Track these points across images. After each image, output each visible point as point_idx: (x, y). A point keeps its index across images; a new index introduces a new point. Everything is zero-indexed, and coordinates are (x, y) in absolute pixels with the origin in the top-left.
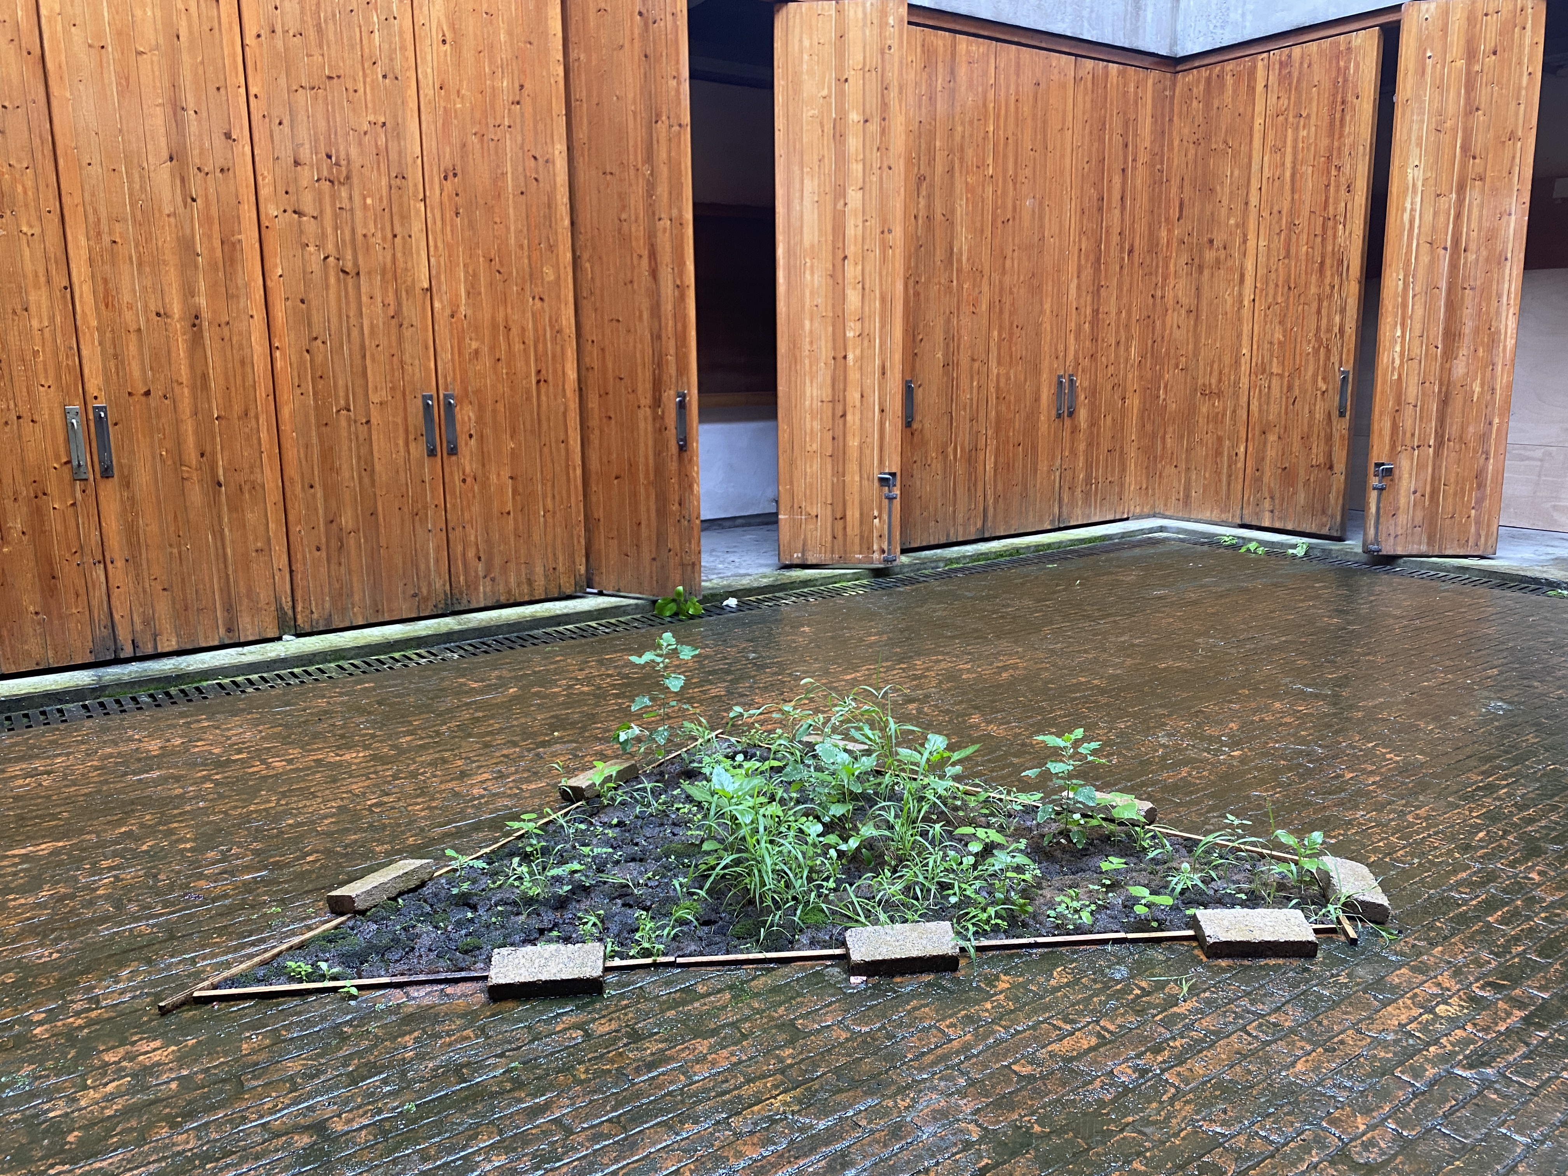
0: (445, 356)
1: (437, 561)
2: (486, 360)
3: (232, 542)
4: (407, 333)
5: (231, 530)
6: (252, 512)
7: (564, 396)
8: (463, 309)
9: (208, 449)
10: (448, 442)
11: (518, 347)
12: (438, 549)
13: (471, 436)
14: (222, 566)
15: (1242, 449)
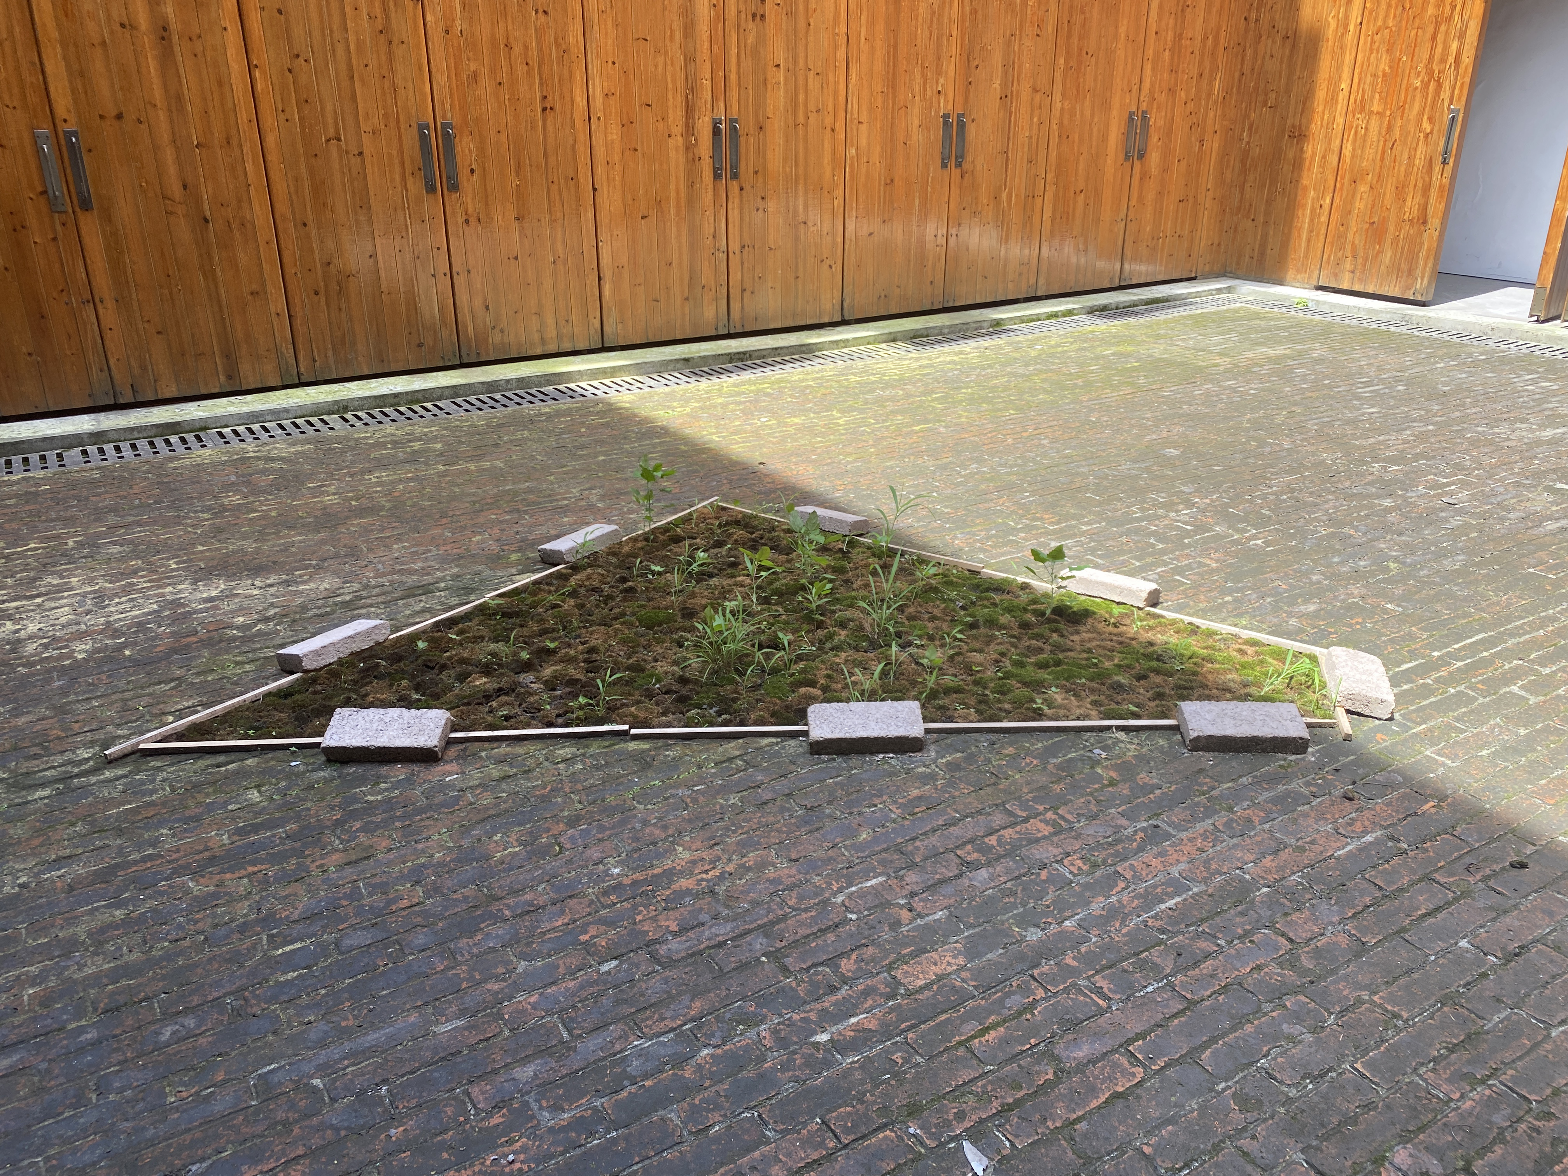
0: (441, 79)
1: (442, 309)
2: (486, 84)
3: (226, 283)
4: (399, 51)
5: (223, 271)
6: (244, 250)
7: (573, 127)
8: (458, 22)
9: (191, 181)
10: (448, 178)
11: (521, 69)
12: (442, 295)
13: (472, 171)
14: (216, 309)
15: (1328, 201)
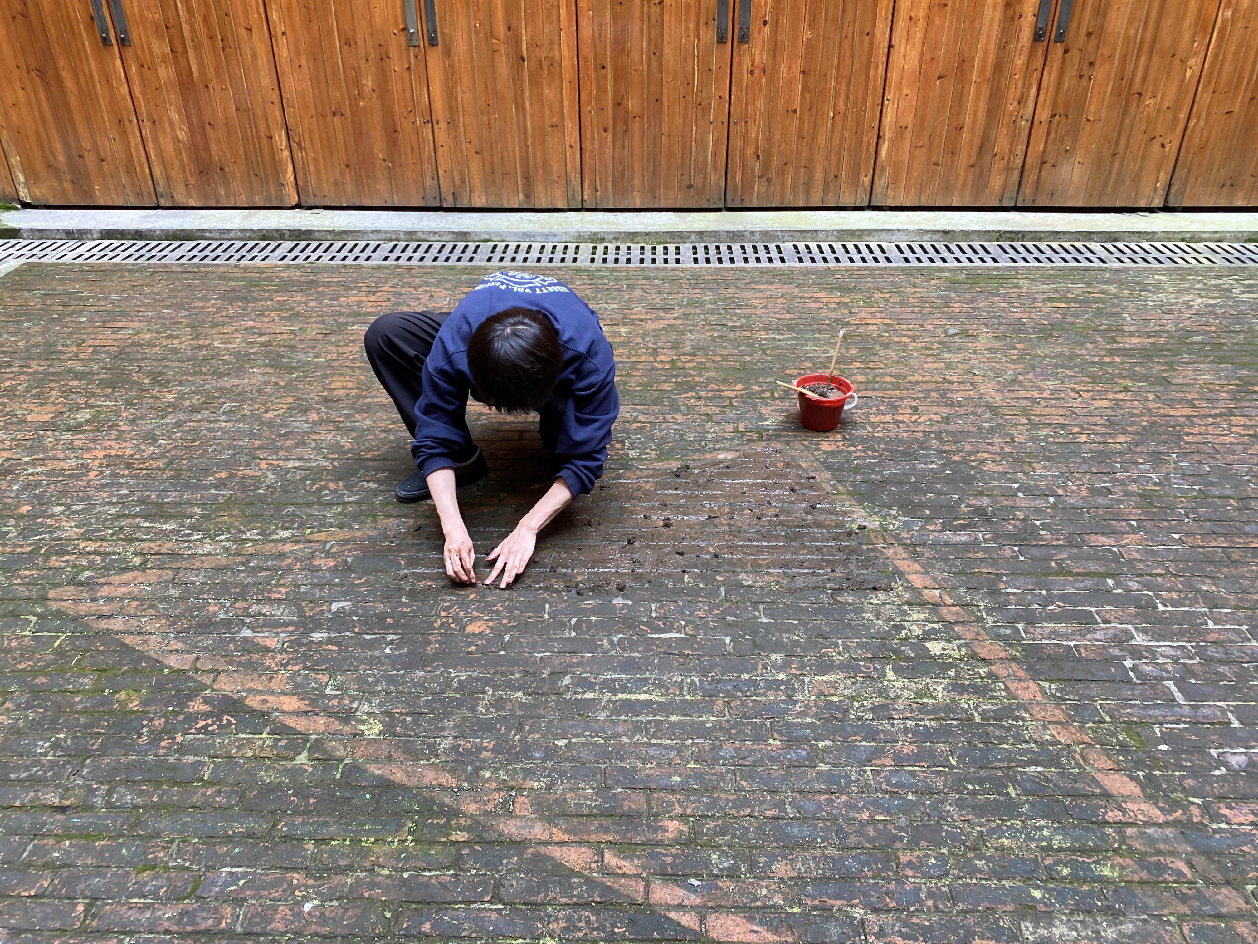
1: (715, 154)
3: (532, 115)
5: (531, 104)
6: (550, 87)
9: (514, 23)
10: (741, 29)
12: (717, 142)
13: (765, 23)
14: (522, 137)
